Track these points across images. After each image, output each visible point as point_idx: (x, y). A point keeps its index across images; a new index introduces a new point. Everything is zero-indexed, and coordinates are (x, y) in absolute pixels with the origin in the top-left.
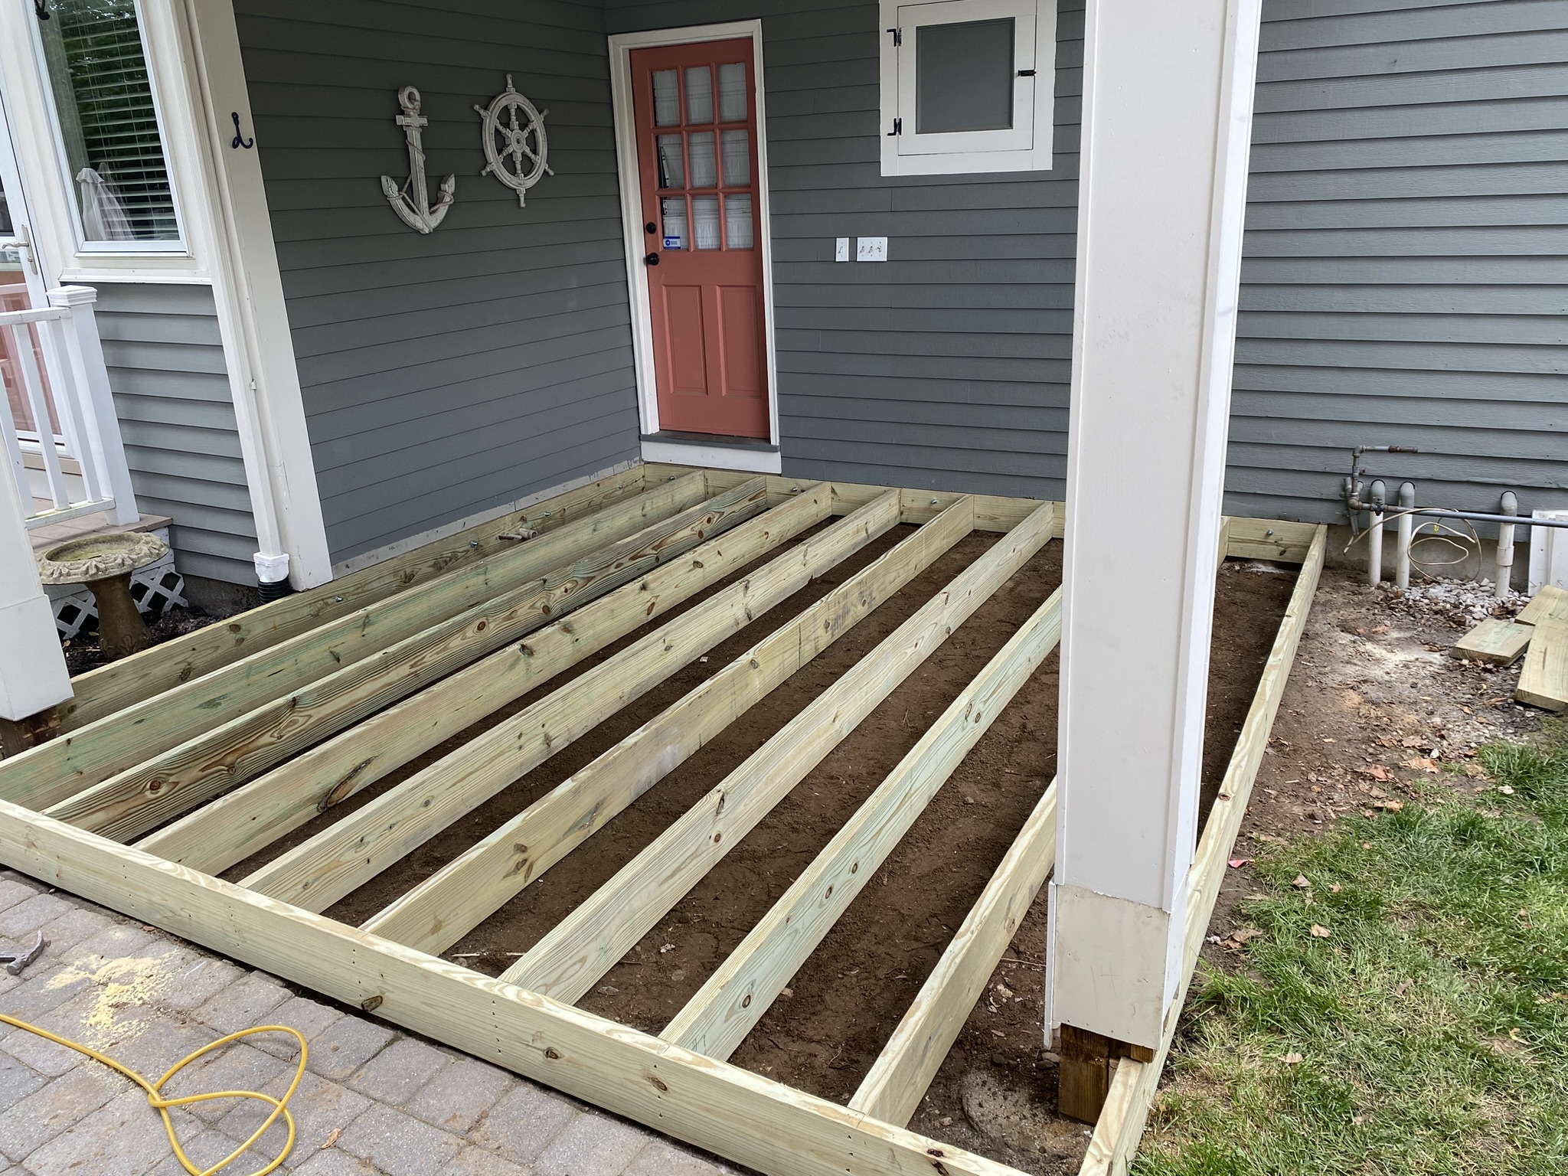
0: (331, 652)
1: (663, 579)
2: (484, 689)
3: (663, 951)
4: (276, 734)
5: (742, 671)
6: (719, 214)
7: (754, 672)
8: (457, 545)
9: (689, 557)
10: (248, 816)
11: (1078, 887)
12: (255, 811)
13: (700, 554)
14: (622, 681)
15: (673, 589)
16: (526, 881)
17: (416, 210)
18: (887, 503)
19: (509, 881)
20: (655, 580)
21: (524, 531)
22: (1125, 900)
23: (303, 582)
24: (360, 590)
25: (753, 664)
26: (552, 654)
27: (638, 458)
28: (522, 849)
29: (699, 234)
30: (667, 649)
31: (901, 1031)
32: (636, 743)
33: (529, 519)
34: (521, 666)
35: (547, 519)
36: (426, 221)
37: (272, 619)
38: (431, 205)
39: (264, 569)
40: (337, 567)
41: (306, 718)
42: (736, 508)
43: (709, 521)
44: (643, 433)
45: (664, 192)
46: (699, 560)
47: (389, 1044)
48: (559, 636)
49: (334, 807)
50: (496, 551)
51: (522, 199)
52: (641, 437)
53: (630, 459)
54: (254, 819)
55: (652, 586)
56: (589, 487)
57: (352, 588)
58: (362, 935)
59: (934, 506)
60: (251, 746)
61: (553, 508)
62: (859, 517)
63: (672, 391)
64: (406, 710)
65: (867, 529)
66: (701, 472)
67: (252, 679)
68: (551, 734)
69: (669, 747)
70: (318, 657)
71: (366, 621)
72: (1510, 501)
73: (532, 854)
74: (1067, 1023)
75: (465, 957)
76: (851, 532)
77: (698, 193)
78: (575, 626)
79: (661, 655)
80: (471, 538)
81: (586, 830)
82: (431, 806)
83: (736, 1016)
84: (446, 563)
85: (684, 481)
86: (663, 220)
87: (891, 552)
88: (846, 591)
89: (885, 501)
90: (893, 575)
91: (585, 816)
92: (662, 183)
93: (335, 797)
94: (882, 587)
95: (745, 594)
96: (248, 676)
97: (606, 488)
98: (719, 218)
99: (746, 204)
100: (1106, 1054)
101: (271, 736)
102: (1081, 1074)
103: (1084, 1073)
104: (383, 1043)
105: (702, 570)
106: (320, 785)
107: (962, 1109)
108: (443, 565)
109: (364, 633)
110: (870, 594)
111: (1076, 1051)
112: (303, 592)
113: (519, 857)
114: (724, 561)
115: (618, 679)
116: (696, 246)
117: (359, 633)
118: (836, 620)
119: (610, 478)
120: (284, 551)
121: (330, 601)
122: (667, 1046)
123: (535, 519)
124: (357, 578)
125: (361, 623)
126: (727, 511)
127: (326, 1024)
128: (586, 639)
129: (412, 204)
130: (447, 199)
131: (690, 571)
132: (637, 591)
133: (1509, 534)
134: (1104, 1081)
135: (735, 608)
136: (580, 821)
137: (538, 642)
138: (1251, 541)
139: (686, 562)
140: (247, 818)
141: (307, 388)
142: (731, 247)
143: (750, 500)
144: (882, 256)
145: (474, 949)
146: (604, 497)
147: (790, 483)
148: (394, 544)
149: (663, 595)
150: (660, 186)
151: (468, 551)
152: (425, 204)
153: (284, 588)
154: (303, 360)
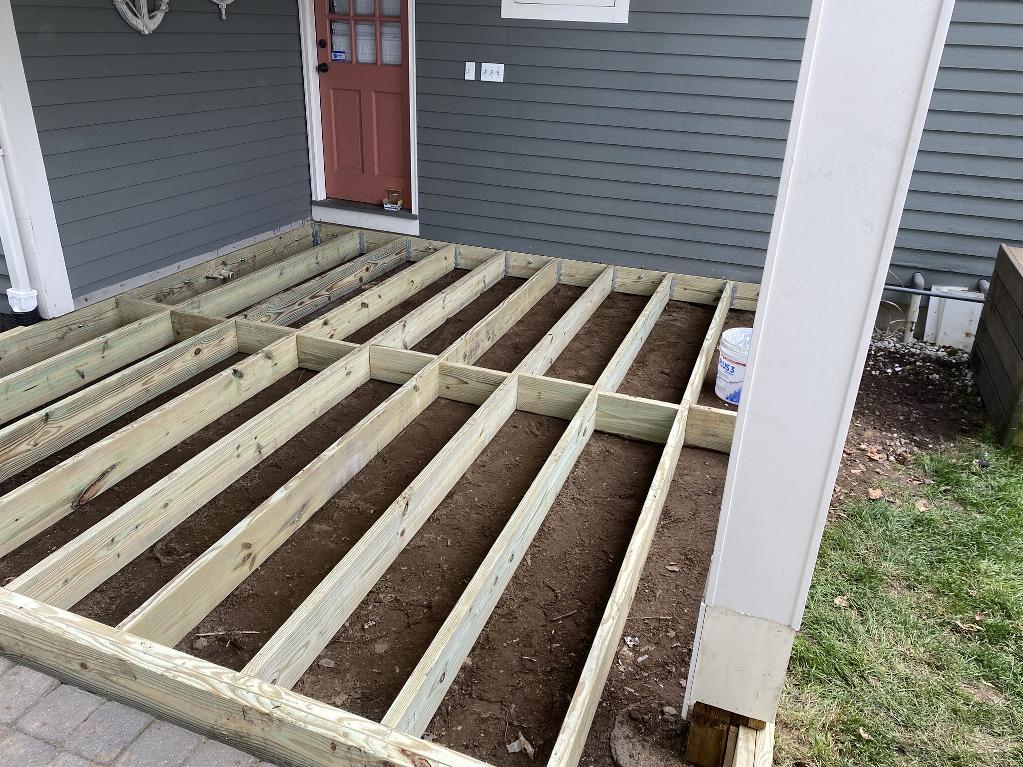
0: (77, 371)
1: (339, 317)
2: (205, 405)
3: (366, 627)
4: (32, 443)
5: (408, 394)
6: (376, 37)
7: (416, 394)
8: (173, 283)
9: (358, 300)
10: (12, 518)
11: (724, 607)
12: (18, 514)
13: (366, 298)
14: (315, 400)
15: (346, 324)
16: (250, 570)
17: (139, 16)
18: (498, 262)
19: (238, 572)
20: (333, 318)
21: (225, 272)
22: (761, 618)
23: (51, 311)
24: (97, 318)
25: (416, 388)
26: (258, 376)
27: (309, 218)
28: (248, 546)
29: (360, 51)
30: (348, 374)
31: (573, 709)
32: (333, 456)
33: (228, 262)
34: (234, 386)
35: (242, 263)
36: (147, 24)
37: (23, 342)
38: (150, 11)
39: (16, 301)
40: (77, 300)
41: (58, 429)
42: (387, 260)
43: (367, 270)
44: (314, 199)
45: (332, 17)
46: (366, 301)
47: (148, 726)
48: (262, 362)
49: (86, 504)
50: (205, 290)
51: (224, 13)
52: (312, 203)
53: (303, 218)
54: (17, 520)
55: (331, 322)
56: (274, 240)
57: (92, 317)
58: (120, 633)
59: (530, 265)
60: (11, 453)
61: (247, 254)
62: (480, 272)
63: (336, 169)
64: (143, 425)
65: (484, 281)
66: (358, 231)
67: (10, 394)
68: (261, 444)
69: (356, 456)
70: (66, 375)
71: (105, 347)
72: (920, 279)
73: (255, 549)
74: (702, 702)
75: (204, 637)
76: (474, 284)
77: (360, 19)
78: (274, 354)
79: (344, 379)
80: (184, 277)
81: (295, 525)
82: (169, 507)
83: (436, 690)
84: (165, 296)
85: (346, 238)
86: (331, 38)
87: (507, 301)
88: (478, 331)
89: (496, 261)
90: (508, 317)
91: (295, 514)
92: (332, 10)
93: (87, 496)
94: (501, 327)
95: (403, 330)
96: (6, 392)
97: (286, 240)
98: (376, 40)
99: (397, 31)
100: (729, 722)
101: (28, 444)
102: (707, 735)
103: (709, 734)
104: (142, 726)
105: (367, 309)
106: (74, 488)
107: (612, 757)
108: (162, 298)
109: (103, 355)
110: (493, 332)
111: (705, 719)
112: (50, 320)
113: (246, 552)
114: (383, 302)
115: (312, 399)
116: (357, 60)
117: (100, 355)
118: (471, 352)
119: (289, 233)
120: (32, 288)
121: (73, 327)
122: (389, 732)
123: (232, 262)
124: (95, 309)
125: (101, 347)
126: (380, 262)
127: (90, 709)
128: (283, 363)
129: (134, 9)
130: (164, 7)
131: (359, 310)
132: (321, 326)
133: (917, 301)
134: (724, 741)
135: (396, 341)
136: (290, 519)
137: (246, 367)
138: (747, 299)
139: (356, 304)
140: (11, 519)
141: (48, 157)
142: (384, 62)
143: (396, 255)
144: (500, 79)
145: (213, 630)
146: (284, 247)
147: (425, 243)
148: (124, 282)
149: (339, 328)
150: (330, 12)
151: (181, 288)
152: (145, 10)
153: (34, 317)
154: (44, 133)
